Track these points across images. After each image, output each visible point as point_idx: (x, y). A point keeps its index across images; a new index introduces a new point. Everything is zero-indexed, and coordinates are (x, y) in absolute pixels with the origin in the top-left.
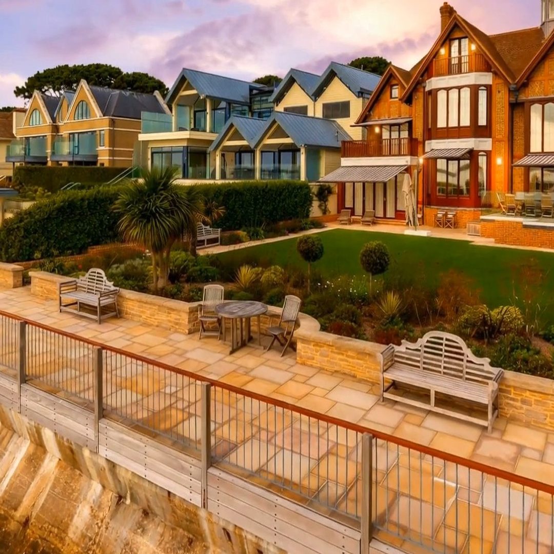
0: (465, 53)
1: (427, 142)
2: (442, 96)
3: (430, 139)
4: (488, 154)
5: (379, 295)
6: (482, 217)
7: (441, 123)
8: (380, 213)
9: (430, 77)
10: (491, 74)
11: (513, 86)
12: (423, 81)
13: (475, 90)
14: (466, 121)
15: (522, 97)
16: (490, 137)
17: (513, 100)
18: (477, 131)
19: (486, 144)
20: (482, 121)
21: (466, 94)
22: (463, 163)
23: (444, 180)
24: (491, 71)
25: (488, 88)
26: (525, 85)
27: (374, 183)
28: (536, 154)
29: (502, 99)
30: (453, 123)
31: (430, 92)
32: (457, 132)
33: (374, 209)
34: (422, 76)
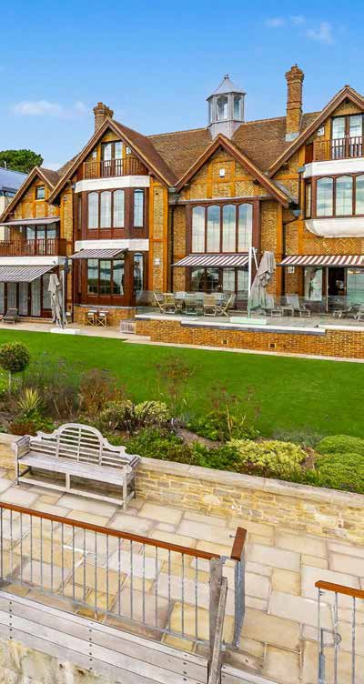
0: (119, 156)
1: (76, 242)
2: (93, 198)
3: (79, 239)
4: (145, 255)
5: (18, 392)
6: (136, 316)
7: (93, 224)
8: (25, 311)
9: (80, 179)
10: (148, 177)
11: (173, 190)
12: (73, 183)
13: (130, 192)
14: (120, 222)
15: (183, 200)
16: (147, 238)
17: (172, 202)
18: (132, 231)
19: (142, 245)
20: (138, 222)
21: (120, 197)
22: (115, 263)
23: (96, 277)
24: (147, 175)
25: (146, 191)
26: (184, 189)
27: (18, 284)
28: (199, 254)
29: (160, 202)
30: (106, 224)
31: (80, 195)
32: (112, 233)
33: (18, 307)
34: (71, 179)
